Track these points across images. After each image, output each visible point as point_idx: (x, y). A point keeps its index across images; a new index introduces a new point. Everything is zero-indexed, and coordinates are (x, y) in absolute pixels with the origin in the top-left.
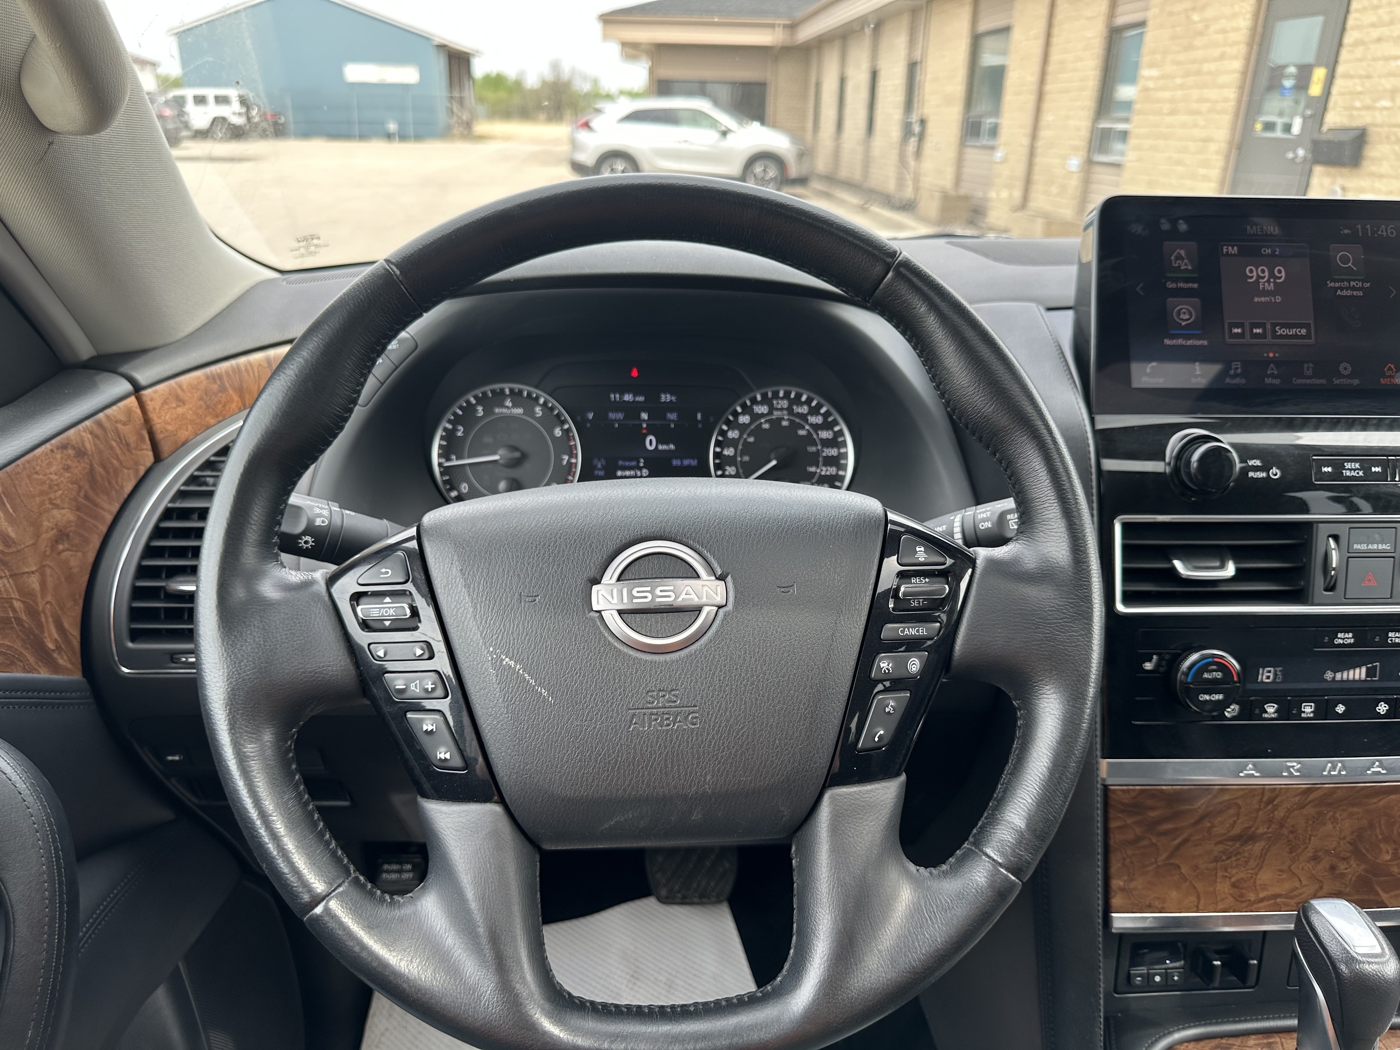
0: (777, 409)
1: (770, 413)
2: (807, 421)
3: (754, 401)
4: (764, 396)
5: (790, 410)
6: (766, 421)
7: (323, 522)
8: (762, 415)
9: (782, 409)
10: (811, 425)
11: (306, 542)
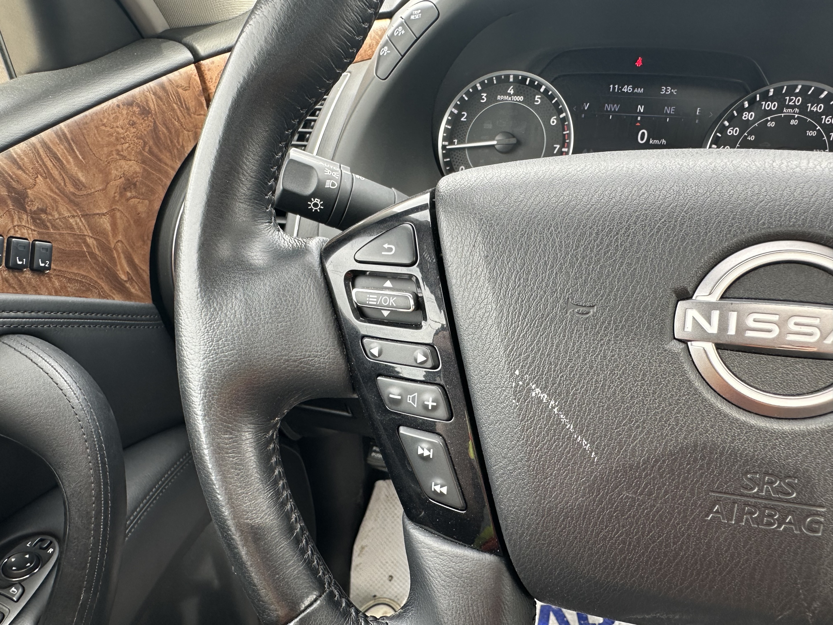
0: (789, 107)
1: (780, 110)
2: (819, 121)
3: (765, 97)
4: (778, 91)
5: (803, 108)
6: (772, 120)
7: (333, 185)
8: (770, 112)
9: (793, 107)
10: (823, 126)
11: (316, 205)
